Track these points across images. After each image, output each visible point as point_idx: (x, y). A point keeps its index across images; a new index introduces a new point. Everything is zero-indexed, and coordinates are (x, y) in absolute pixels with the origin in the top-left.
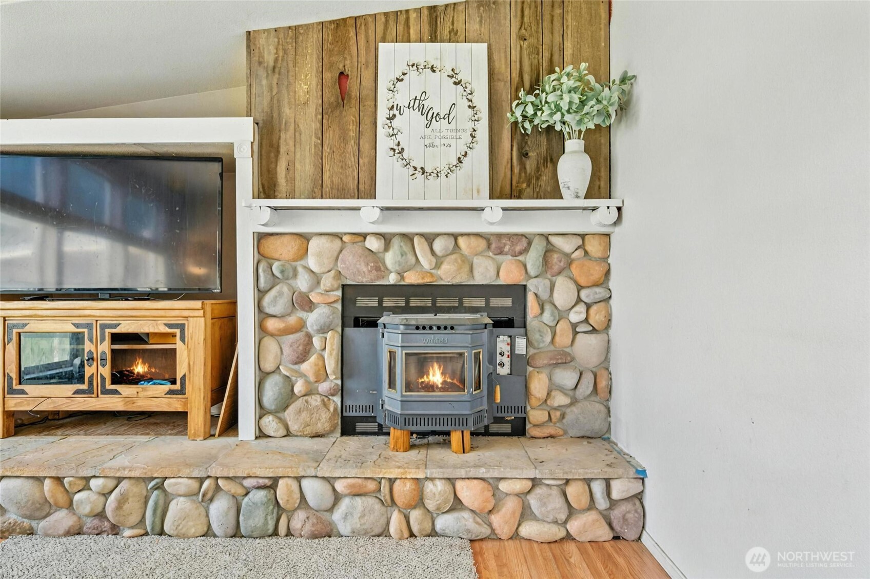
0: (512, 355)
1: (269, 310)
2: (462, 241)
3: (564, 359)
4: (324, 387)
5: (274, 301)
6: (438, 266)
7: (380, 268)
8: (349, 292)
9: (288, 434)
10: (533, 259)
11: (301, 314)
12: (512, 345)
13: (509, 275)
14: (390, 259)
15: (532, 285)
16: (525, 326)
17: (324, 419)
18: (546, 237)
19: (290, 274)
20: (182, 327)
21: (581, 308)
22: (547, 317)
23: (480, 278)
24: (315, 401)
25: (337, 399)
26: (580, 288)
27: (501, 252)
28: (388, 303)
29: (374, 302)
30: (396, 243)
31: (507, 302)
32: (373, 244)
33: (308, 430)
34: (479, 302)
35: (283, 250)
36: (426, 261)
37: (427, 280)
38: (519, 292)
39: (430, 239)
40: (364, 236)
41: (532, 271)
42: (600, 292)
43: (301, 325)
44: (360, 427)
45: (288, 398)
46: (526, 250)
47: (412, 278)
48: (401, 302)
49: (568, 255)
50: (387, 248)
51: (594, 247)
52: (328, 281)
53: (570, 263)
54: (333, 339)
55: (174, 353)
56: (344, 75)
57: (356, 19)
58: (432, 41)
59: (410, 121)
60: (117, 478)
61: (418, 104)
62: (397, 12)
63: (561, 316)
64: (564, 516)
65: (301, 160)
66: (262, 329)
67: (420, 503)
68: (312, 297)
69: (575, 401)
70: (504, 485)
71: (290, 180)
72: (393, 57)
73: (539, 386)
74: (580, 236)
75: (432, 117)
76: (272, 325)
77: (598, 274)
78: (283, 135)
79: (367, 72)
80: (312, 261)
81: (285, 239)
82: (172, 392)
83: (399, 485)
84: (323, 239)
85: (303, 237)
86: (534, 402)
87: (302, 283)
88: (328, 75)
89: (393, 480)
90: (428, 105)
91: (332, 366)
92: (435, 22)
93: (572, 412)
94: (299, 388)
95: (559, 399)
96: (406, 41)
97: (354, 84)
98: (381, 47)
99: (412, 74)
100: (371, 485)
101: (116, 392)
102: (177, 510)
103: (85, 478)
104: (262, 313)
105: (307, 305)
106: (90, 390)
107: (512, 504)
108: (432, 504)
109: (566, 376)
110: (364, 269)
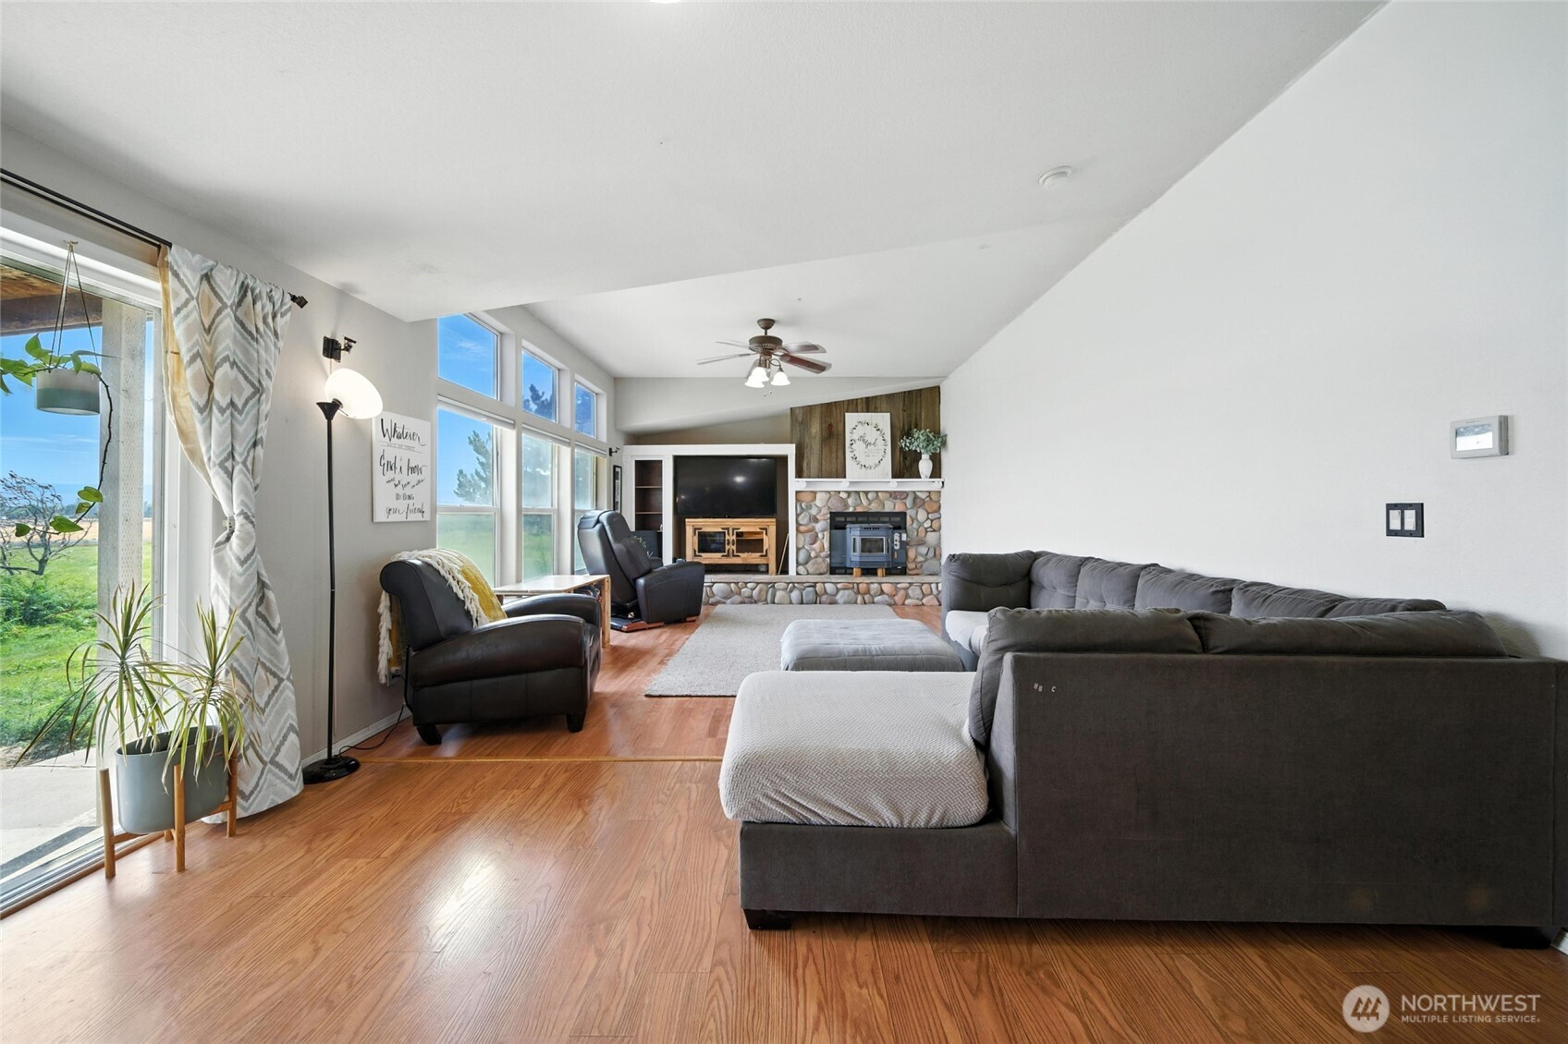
0: (901, 541)
1: (801, 522)
2: (880, 494)
3: (922, 543)
4: (823, 554)
5: (803, 519)
6: (870, 504)
7: (846, 505)
8: (833, 515)
9: (808, 574)
10: (909, 501)
11: (814, 524)
12: (901, 537)
13: (899, 508)
14: (850, 501)
15: (909, 512)
16: (905, 528)
17: (824, 567)
18: (914, 492)
19: (809, 507)
20: (766, 529)
21: (929, 521)
22: (915, 525)
23: (887, 510)
24: (819, 560)
25: (828, 560)
26: (928, 513)
27: (896, 498)
28: (849, 519)
29: (843, 519)
30: (853, 495)
31: (898, 519)
32: (844, 495)
33: (817, 572)
34: (887, 519)
35: (807, 498)
36: (865, 502)
37: (866, 510)
38: (903, 515)
39: (866, 493)
40: (839, 492)
41: (909, 506)
42: (936, 515)
43: (813, 529)
44: (837, 571)
45: (809, 558)
46: (906, 498)
47: (859, 509)
48: (854, 519)
49: (923, 500)
50: (849, 496)
51: (933, 496)
52: (825, 511)
53: (924, 503)
54: (827, 534)
55: (762, 540)
56: (830, 425)
57: (836, 402)
58: (868, 412)
59: (859, 446)
60: (758, 583)
61: (862, 439)
62: (852, 400)
63: (921, 524)
64: (921, 597)
65: (813, 460)
66: (798, 530)
67: (868, 592)
68: (818, 517)
69: (926, 560)
70: (899, 586)
71: (809, 469)
72: (851, 419)
73: (911, 554)
74: (929, 492)
75: (868, 444)
76: (802, 528)
77: (935, 507)
78: (806, 450)
79: (841, 425)
80: (818, 502)
81: (807, 494)
82: (762, 556)
83: (860, 585)
84: (823, 494)
85: (815, 493)
86: (910, 560)
87: (814, 511)
88: (824, 426)
89: (858, 584)
90: (866, 439)
91: (826, 545)
92: (869, 404)
93: (925, 565)
94: (813, 554)
95: (920, 559)
96: (857, 412)
97: (834, 430)
98: (846, 414)
99: (860, 426)
100: (851, 586)
101: (738, 556)
102: (779, 594)
103: (746, 583)
104: (798, 524)
105: (816, 520)
106: (728, 556)
107: (902, 593)
108: (872, 592)
109: (923, 550)
110: (839, 505)
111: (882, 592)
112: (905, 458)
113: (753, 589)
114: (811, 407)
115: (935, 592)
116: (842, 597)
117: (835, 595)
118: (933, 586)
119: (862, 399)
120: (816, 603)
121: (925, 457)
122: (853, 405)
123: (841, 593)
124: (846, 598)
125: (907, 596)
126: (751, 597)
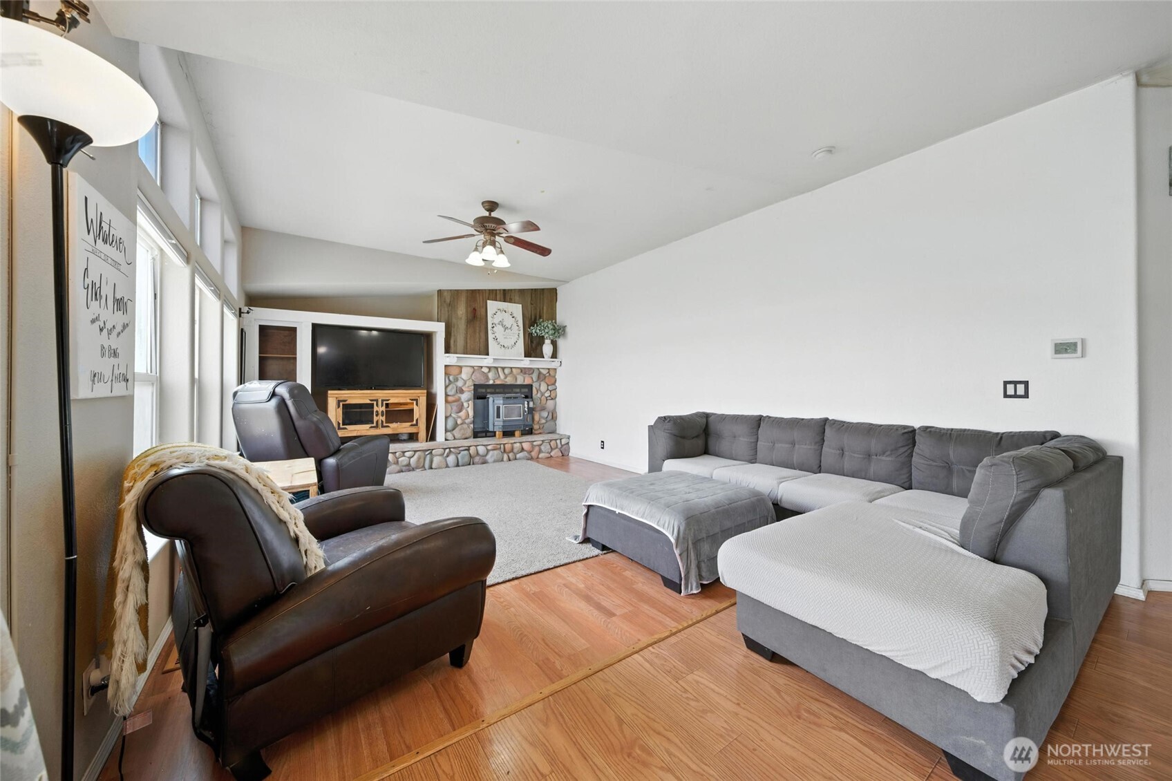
0: (528, 408)
1: (449, 393)
2: (514, 370)
3: (543, 409)
4: (467, 421)
5: (451, 390)
6: (506, 378)
7: (488, 379)
8: (476, 387)
9: (455, 439)
10: (535, 376)
11: (460, 395)
12: (528, 404)
13: (527, 382)
14: (490, 375)
15: (534, 385)
16: (532, 398)
17: (469, 432)
18: (538, 369)
19: (456, 380)
20: (417, 400)
21: (549, 392)
22: (539, 395)
23: (519, 382)
24: (465, 426)
25: (472, 426)
26: (548, 385)
27: (525, 373)
28: (488, 390)
29: (484, 390)
30: (493, 370)
31: (526, 390)
32: (485, 370)
33: (463, 437)
34: (518, 390)
35: (454, 371)
36: (502, 376)
37: (503, 383)
38: (530, 387)
39: (503, 369)
40: (482, 367)
41: (535, 380)
42: (553, 387)
43: (459, 399)
44: (479, 435)
45: (456, 425)
46: (532, 373)
47: (498, 382)
48: (493, 391)
49: (544, 375)
50: (489, 372)
51: (552, 373)
52: (470, 383)
53: (545, 378)
54: (471, 403)
55: (413, 410)
56: (474, 309)
57: (479, 290)
58: (504, 301)
59: (499, 329)
60: (415, 451)
61: (501, 323)
62: (492, 290)
63: (543, 394)
64: (550, 451)
65: (459, 339)
66: (446, 401)
67: (512, 450)
68: (464, 388)
69: (547, 421)
70: (535, 443)
71: (455, 345)
72: (492, 306)
73: (537, 417)
74: (549, 369)
75: (506, 328)
76: (450, 399)
77: (553, 381)
78: (453, 329)
79: (483, 310)
80: (464, 376)
81: (455, 367)
82: (412, 425)
83: (506, 446)
84: (469, 368)
85: (461, 367)
86: (535, 422)
87: (460, 384)
88: (469, 309)
89: (504, 444)
90: (504, 323)
91: (471, 413)
92: (505, 295)
93: (546, 426)
94: (459, 421)
95: (543, 421)
96: (496, 300)
97: (478, 313)
98: (488, 301)
99: (499, 312)
100: (499, 446)
101: (388, 427)
102: (437, 460)
103: (404, 452)
104: (447, 395)
105: (462, 391)
106: (377, 427)
107: (537, 449)
108: (515, 450)
109: (545, 414)
110: (483, 379)
111: (523, 450)
112: (532, 342)
113: (410, 458)
114: (458, 292)
115: (559, 446)
116: (492, 456)
117: (486, 455)
118: (558, 441)
119: (500, 290)
120: (470, 464)
121: (548, 342)
122: (495, 294)
123: (491, 453)
124: (495, 457)
125: (540, 451)
126: (409, 465)
